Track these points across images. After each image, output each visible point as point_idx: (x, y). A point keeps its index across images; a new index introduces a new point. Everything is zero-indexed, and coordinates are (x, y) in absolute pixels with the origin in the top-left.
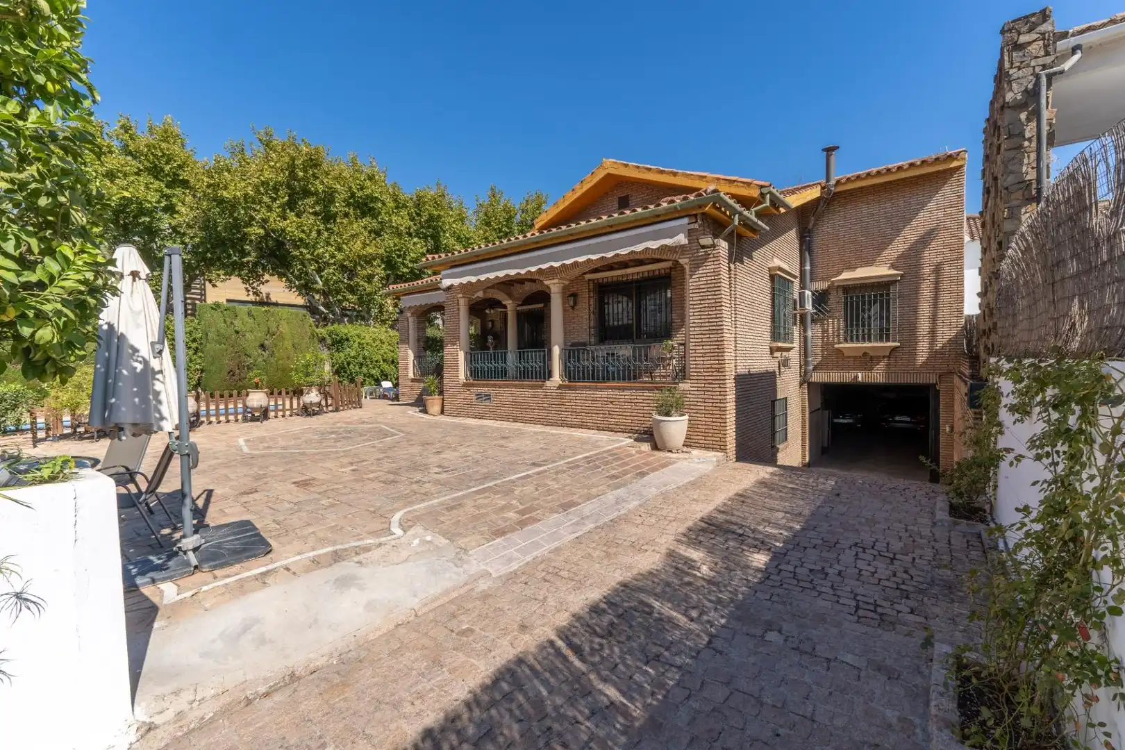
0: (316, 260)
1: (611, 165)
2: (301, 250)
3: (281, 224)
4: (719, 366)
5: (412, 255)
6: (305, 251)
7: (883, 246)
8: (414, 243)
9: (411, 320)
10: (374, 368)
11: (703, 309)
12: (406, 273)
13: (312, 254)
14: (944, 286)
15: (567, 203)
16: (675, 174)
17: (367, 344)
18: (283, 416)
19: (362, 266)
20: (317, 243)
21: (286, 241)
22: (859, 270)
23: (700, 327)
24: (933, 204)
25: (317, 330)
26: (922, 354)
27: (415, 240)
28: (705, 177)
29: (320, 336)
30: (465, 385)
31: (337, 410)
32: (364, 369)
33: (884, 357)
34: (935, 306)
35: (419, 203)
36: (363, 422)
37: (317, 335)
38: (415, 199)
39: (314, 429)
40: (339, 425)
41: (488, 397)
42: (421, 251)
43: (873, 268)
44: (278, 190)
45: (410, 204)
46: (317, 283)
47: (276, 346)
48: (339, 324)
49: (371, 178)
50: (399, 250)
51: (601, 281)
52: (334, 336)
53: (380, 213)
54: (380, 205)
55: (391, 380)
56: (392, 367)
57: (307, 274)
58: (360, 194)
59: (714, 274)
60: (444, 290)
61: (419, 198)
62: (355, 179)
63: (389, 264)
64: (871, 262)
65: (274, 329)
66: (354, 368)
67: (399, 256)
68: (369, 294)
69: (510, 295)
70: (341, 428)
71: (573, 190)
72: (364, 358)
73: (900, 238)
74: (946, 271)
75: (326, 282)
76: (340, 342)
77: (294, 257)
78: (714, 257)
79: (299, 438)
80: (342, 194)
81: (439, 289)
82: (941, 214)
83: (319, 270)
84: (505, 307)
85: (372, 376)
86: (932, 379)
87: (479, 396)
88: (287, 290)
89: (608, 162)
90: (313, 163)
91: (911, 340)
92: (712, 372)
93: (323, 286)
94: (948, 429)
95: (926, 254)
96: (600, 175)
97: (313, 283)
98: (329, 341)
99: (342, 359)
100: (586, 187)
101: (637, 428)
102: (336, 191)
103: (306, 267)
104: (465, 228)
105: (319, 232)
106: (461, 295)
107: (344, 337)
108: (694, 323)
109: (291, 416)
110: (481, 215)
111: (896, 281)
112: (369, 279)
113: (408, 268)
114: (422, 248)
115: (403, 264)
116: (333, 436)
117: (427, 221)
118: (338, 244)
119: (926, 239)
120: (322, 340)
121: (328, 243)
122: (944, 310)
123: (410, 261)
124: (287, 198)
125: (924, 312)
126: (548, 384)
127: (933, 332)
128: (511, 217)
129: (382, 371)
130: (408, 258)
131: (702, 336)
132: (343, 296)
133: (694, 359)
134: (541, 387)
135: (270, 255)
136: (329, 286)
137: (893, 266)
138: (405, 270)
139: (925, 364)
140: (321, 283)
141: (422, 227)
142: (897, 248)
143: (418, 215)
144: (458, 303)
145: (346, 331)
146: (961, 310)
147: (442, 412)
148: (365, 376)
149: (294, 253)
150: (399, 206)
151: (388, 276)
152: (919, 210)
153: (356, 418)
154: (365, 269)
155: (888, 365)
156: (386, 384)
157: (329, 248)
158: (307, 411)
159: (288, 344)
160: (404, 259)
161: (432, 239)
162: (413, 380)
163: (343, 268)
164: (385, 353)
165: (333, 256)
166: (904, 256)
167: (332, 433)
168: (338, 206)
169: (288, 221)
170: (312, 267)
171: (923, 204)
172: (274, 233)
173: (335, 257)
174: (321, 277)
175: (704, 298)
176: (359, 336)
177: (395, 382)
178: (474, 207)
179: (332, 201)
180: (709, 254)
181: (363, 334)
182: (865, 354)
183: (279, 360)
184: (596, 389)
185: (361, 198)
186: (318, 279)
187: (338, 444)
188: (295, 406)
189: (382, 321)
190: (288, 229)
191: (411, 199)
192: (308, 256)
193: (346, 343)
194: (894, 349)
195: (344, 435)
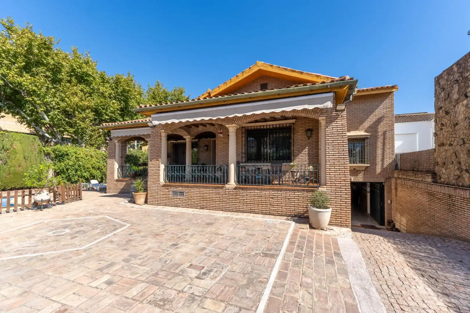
0: (46, 104)
1: (261, 65)
2: (33, 97)
3: (18, 79)
4: (345, 178)
5: (112, 109)
6: (36, 99)
7: (362, 122)
8: (113, 103)
9: (117, 144)
10: (85, 172)
11: (335, 146)
12: (107, 119)
13: (43, 101)
14: (387, 141)
15: (232, 83)
16: (302, 73)
17: (82, 158)
18: (15, 211)
19: (79, 112)
20: (46, 95)
21: (22, 91)
22: (351, 132)
23: (333, 156)
24: (382, 106)
25: (44, 149)
26: (379, 170)
27: (114, 101)
28: (320, 76)
29: (46, 152)
30: (164, 186)
31: (63, 203)
32: (79, 173)
33: (362, 170)
34: (383, 149)
35: (117, 82)
36: (90, 214)
37: (44, 151)
38: (115, 79)
39: (47, 224)
40: (69, 218)
41: (182, 193)
42: (117, 107)
43: (357, 131)
44: (17, 58)
45: (111, 81)
46: (45, 119)
47: (9, 157)
48: (61, 145)
49: (87, 63)
50: (104, 105)
51: (250, 128)
52: (57, 152)
53: (92, 84)
54: (92, 79)
55: (97, 179)
56: (98, 171)
57: (37, 113)
58: (79, 70)
59: (342, 126)
60: (151, 127)
61: (118, 79)
62: (75, 61)
63: (97, 112)
64: (356, 129)
65: (8, 146)
66: (72, 172)
67: (103, 109)
68: (82, 129)
69: (189, 133)
70: (73, 220)
71: (237, 76)
72: (79, 166)
73: (369, 120)
74: (388, 135)
75: (52, 119)
76: (62, 156)
77: (27, 101)
78: (342, 117)
79: (33, 237)
80: (66, 68)
81: (148, 126)
82: (385, 111)
83: (47, 112)
84: (185, 139)
85: (84, 177)
86: (382, 180)
87: (175, 193)
88: (19, 124)
89: (260, 63)
90: (46, 46)
91: (374, 163)
92: (341, 181)
93: (50, 121)
94: (389, 202)
95: (379, 127)
96: (255, 69)
97: (41, 119)
98: (53, 155)
99: (63, 166)
100: (245, 75)
101: (290, 213)
102: (62, 66)
103: (37, 109)
104: (142, 99)
105: (48, 88)
106: (163, 131)
107: (65, 153)
108: (329, 153)
109: (22, 210)
110: (151, 93)
111: (368, 138)
112: (83, 120)
113: (108, 115)
114: (118, 106)
115: (106, 113)
116: (67, 231)
117: (121, 92)
118: (62, 97)
119: (379, 121)
120: (48, 155)
121: (55, 96)
122: (387, 151)
123: (110, 112)
124: (24, 63)
125: (379, 152)
126: (227, 186)
127: (383, 160)
128: (167, 97)
129: (91, 174)
130: (109, 111)
131: (334, 161)
132: (64, 128)
133: (329, 174)
134: (222, 188)
135: (7, 99)
136: (53, 121)
137: (366, 131)
138: (107, 117)
139: (380, 174)
140: (48, 120)
141: (118, 95)
142: (367, 124)
143: (116, 88)
144: (161, 135)
145: (67, 150)
146: (393, 151)
147: (146, 202)
148: (79, 176)
149: (28, 98)
150: (104, 81)
151: (95, 120)
152: (376, 108)
153: (81, 210)
154: (81, 113)
155: (364, 174)
156: (94, 182)
157: (55, 99)
158: (37, 206)
159: (20, 156)
160: (107, 111)
161: (124, 102)
162: (117, 181)
163: (65, 112)
164: (94, 163)
165: (58, 104)
166: (370, 127)
167: (65, 227)
168: (63, 75)
169: (24, 78)
170: (42, 109)
171: (378, 106)
172: (12, 85)
173: (59, 105)
174: (48, 116)
175: (336, 139)
176: (76, 153)
177: (100, 180)
178: (147, 89)
179: (60, 72)
180: (339, 115)
181: (78, 152)
182: (354, 169)
183: (10, 167)
184: (262, 189)
185: (79, 72)
186: (46, 117)
187: (76, 241)
188: (27, 202)
189: (90, 144)
190: (24, 83)
191: (112, 79)
192: (38, 102)
193: (66, 157)
194: (367, 167)
195: (77, 229)
